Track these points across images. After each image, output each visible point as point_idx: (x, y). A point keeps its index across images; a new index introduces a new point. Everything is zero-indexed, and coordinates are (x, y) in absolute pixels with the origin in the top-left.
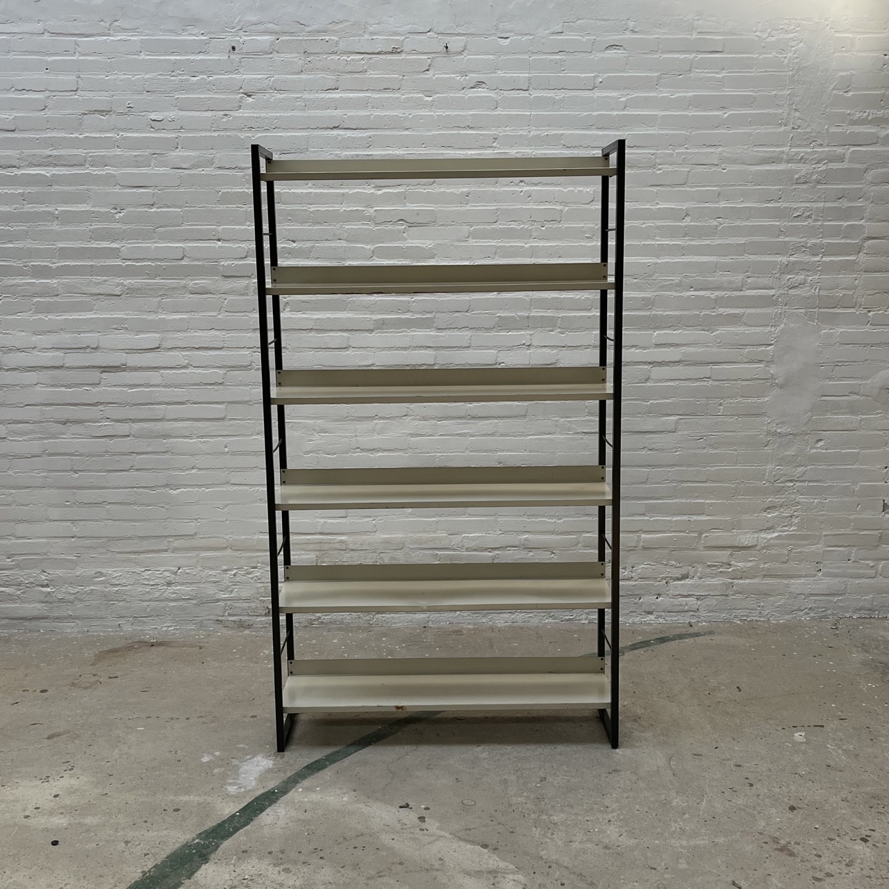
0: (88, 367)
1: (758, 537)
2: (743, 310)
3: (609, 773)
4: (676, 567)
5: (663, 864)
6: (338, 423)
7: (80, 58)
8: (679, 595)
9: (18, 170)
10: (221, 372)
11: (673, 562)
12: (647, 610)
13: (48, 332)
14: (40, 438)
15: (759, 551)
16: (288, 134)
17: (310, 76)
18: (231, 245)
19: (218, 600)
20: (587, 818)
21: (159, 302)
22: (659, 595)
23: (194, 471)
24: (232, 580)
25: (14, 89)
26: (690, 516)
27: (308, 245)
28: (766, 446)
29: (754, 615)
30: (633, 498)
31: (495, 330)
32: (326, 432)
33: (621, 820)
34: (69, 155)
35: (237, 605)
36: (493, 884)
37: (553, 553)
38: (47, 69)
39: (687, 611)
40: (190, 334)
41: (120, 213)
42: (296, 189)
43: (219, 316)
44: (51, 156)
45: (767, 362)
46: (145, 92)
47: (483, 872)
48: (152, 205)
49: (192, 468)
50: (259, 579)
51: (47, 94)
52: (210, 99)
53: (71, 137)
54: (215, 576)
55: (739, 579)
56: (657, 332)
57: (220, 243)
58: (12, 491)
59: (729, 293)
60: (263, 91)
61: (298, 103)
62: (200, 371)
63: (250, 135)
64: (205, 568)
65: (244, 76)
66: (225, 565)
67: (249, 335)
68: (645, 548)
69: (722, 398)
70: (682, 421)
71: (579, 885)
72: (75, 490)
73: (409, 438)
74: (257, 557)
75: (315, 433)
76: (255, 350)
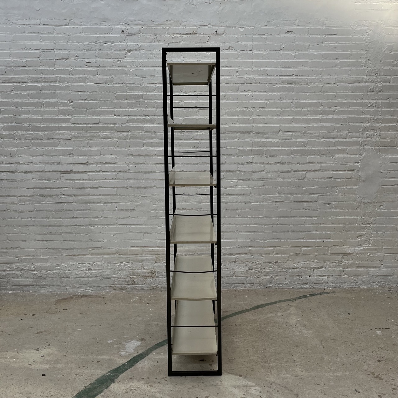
0: (55, 171)
1: (354, 249)
2: (346, 147)
3: (294, 347)
4: (318, 263)
5: (323, 383)
7: (56, 35)
8: (319, 275)
9: (27, 84)
10: (115, 174)
11: (316, 261)
12: (305, 282)
13: (38, 155)
14: (33, 203)
15: (355, 255)
16: (146, 69)
17: (156, 44)
18: (120, 117)
19: (111, 277)
20: (286, 365)
21: (88, 143)
22: (310, 275)
23: (102, 218)
24: (118, 268)
25: (26, 48)
26: (324, 240)
27: (154, 117)
28: (357, 208)
29: (353, 285)
30: (298, 231)
31: (237, 155)
32: (161, 201)
33: (302, 365)
34: (49, 77)
35: (120, 279)
36: (246, 391)
37: (262, 256)
38: (41, 40)
39: (323, 283)
40: (101, 157)
41: (72, 103)
42: (149, 93)
43: (115, 149)
44: (41, 78)
45: (357, 170)
46: (83, 50)
47: (241, 386)
48: (86, 99)
50: (130, 268)
51: (41, 51)
52: (112, 53)
53: (51, 70)
54: (110, 266)
55: (346, 268)
56: (309, 157)
57: (115, 116)
58: (20, 227)
59: (341, 140)
60: (136, 50)
61: (151, 56)
62: (105, 173)
63: (130, 69)
64: (105, 262)
65: (128, 44)
66: (115, 261)
67: (127, 157)
68: (304, 254)
69: (338, 187)
70: (320, 197)
71: (285, 391)
72: (48, 227)
73: (198, 204)
74: (129, 257)
75: (156, 201)
76: (130, 164)
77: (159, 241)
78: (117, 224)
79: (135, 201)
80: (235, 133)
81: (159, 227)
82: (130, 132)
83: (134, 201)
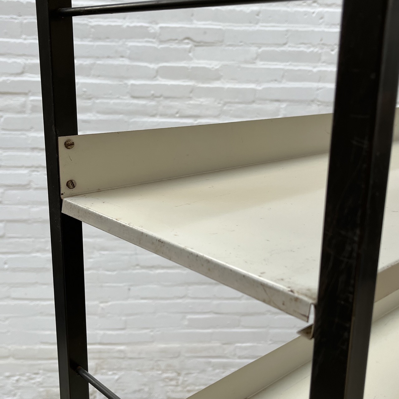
27: (88, 62)
50: (41, 384)
66: (8, 371)
74: (40, 364)
76: (33, 169)
77: (102, 332)
78: (8, 297)
80: (276, 104)
81: (102, 305)
82: (32, 95)
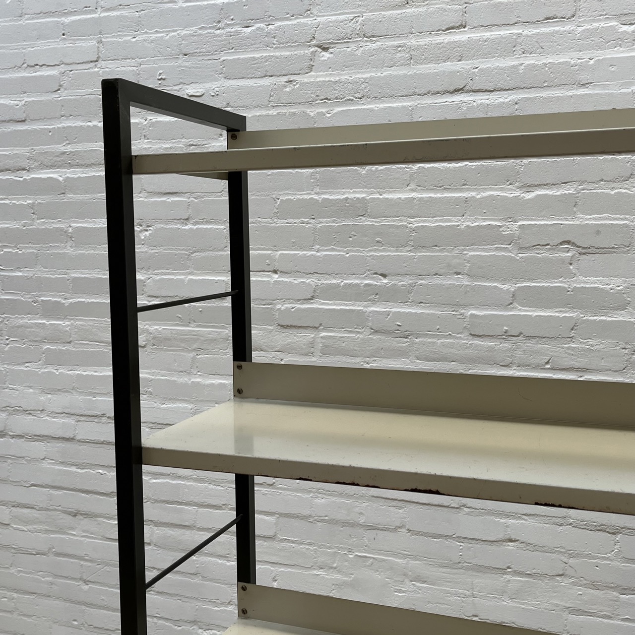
0: (102, 443)
6: (444, 570)
7: (102, 15)
9: (28, 174)
13: (59, 390)
14: (46, 530)
16: (382, 106)
17: (421, 9)
18: (291, 280)
21: (194, 359)
25: (25, 65)
27: (406, 281)
32: (424, 582)
34: (85, 152)
38: (64, 35)
41: (147, 230)
42: (391, 192)
44: (64, 153)
46: (181, 56)
48: (187, 219)
49: (229, 603)
51: (63, 68)
52: (266, 59)
53: (89, 126)
57: (276, 276)
58: (15, 595)
60: (346, 39)
61: (399, 55)
63: (324, 110)
65: (319, 19)
72: (84, 607)
73: (565, 615)
75: (407, 581)
79: (335, 568)
82: (323, 330)
83: (332, 568)
